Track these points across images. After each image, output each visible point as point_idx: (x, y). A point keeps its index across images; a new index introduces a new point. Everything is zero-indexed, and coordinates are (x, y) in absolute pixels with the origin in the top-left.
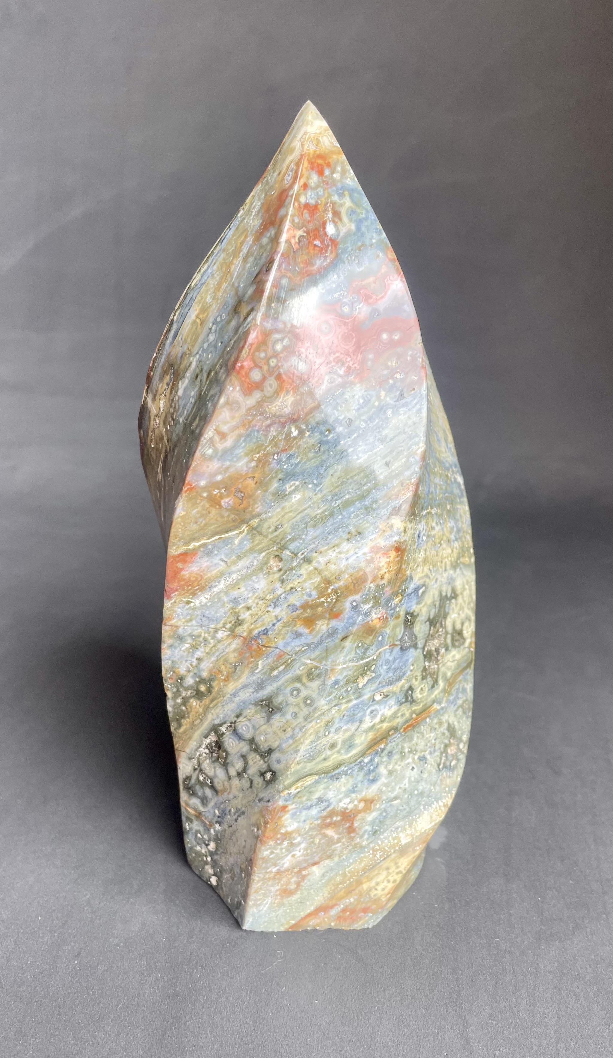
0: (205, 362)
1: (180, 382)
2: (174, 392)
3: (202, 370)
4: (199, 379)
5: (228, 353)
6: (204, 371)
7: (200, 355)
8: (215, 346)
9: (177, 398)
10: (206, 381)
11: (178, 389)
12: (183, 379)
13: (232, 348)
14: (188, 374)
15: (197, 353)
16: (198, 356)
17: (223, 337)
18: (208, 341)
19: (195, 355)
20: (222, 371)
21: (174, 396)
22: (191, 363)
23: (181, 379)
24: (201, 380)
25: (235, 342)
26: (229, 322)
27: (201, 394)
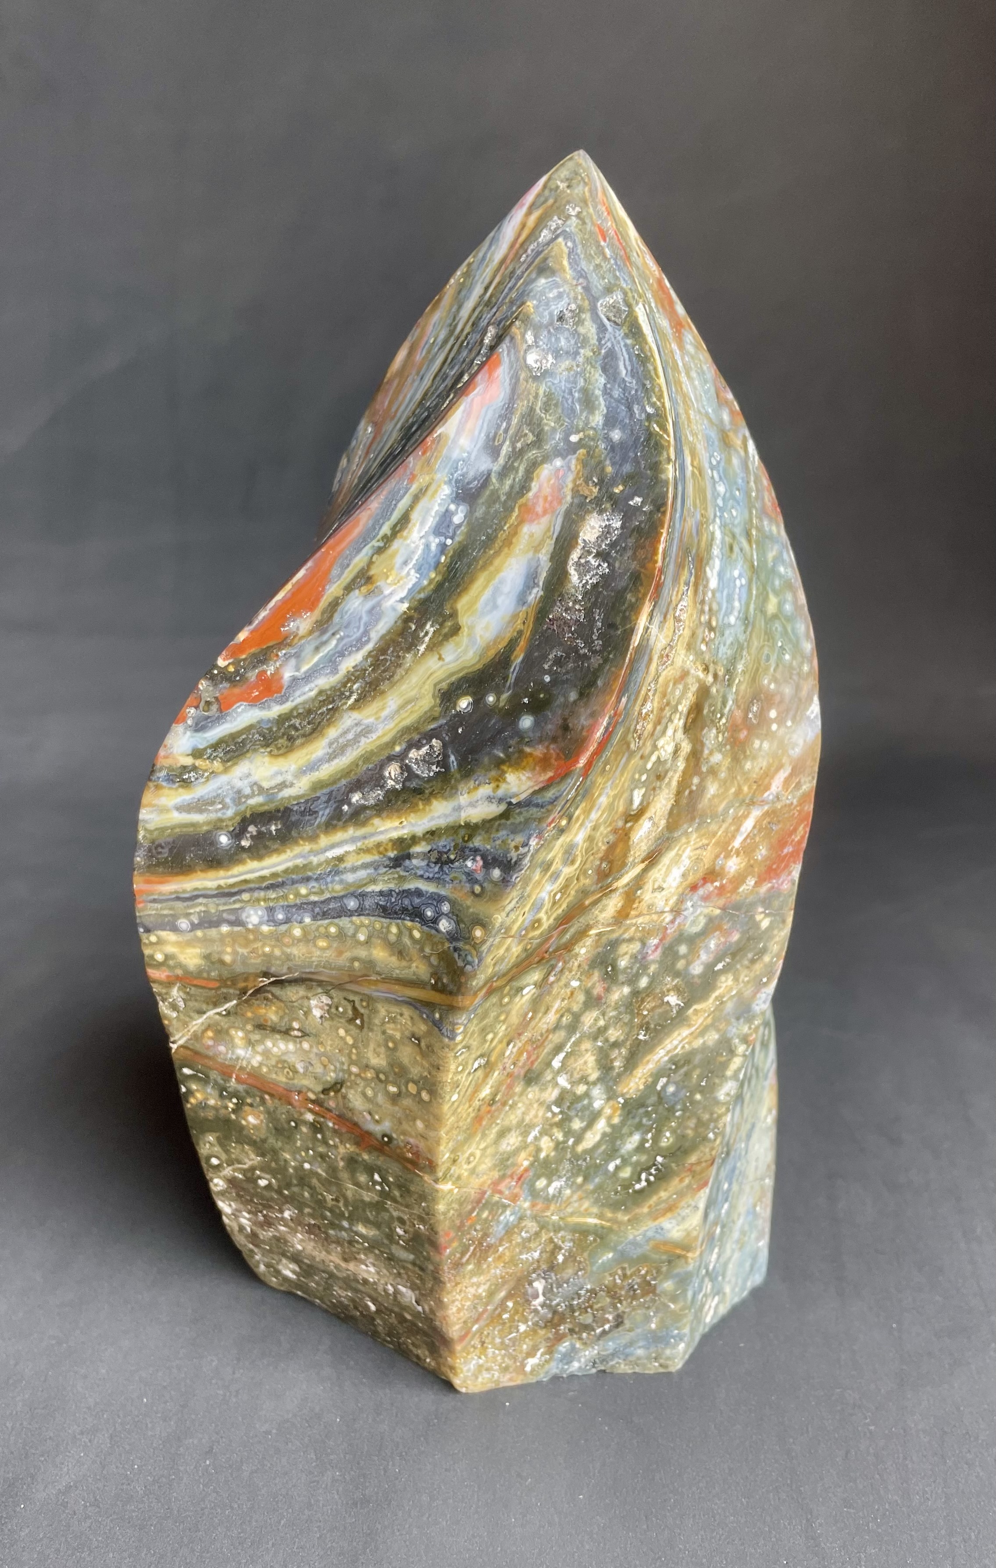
0: (733, 524)
1: (708, 569)
2: (701, 588)
3: (734, 536)
4: (736, 549)
5: (757, 498)
6: (738, 536)
7: (720, 517)
8: (733, 497)
9: (710, 594)
10: (751, 546)
11: (708, 581)
12: (711, 562)
13: (758, 490)
14: (716, 551)
15: (715, 516)
16: (718, 520)
17: (736, 483)
18: (719, 495)
19: (714, 521)
20: (766, 523)
21: (704, 594)
22: (713, 534)
23: (707, 563)
24: (741, 550)
25: (755, 483)
26: (729, 461)
27: (753, 566)
